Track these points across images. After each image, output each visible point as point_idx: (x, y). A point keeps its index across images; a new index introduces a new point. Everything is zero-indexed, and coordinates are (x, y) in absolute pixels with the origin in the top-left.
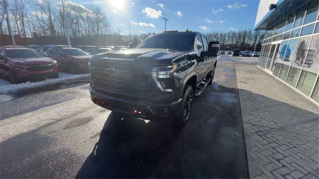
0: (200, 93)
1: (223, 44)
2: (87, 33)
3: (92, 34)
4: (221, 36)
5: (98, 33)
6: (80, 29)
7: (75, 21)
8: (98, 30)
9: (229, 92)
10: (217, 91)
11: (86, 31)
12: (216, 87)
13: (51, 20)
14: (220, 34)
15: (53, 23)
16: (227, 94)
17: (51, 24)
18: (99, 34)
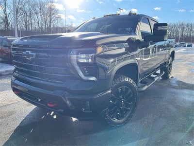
0: (146, 87)
1: (190, 35)
2: (40, 25)
3: (44, 27)
4: (187, 27)
5: (50, 26)
6: (33, 21)
7: (28, 14)
8: (50, 23)
9: (189, 89)
10: (174, 87)
11: (38, 23)
12: (173, 83)
13: (6, 14)
14: (186, 23)
15: (8, 16)
16: (186, 91)
17: (6, 17)
18: (52, 26)
